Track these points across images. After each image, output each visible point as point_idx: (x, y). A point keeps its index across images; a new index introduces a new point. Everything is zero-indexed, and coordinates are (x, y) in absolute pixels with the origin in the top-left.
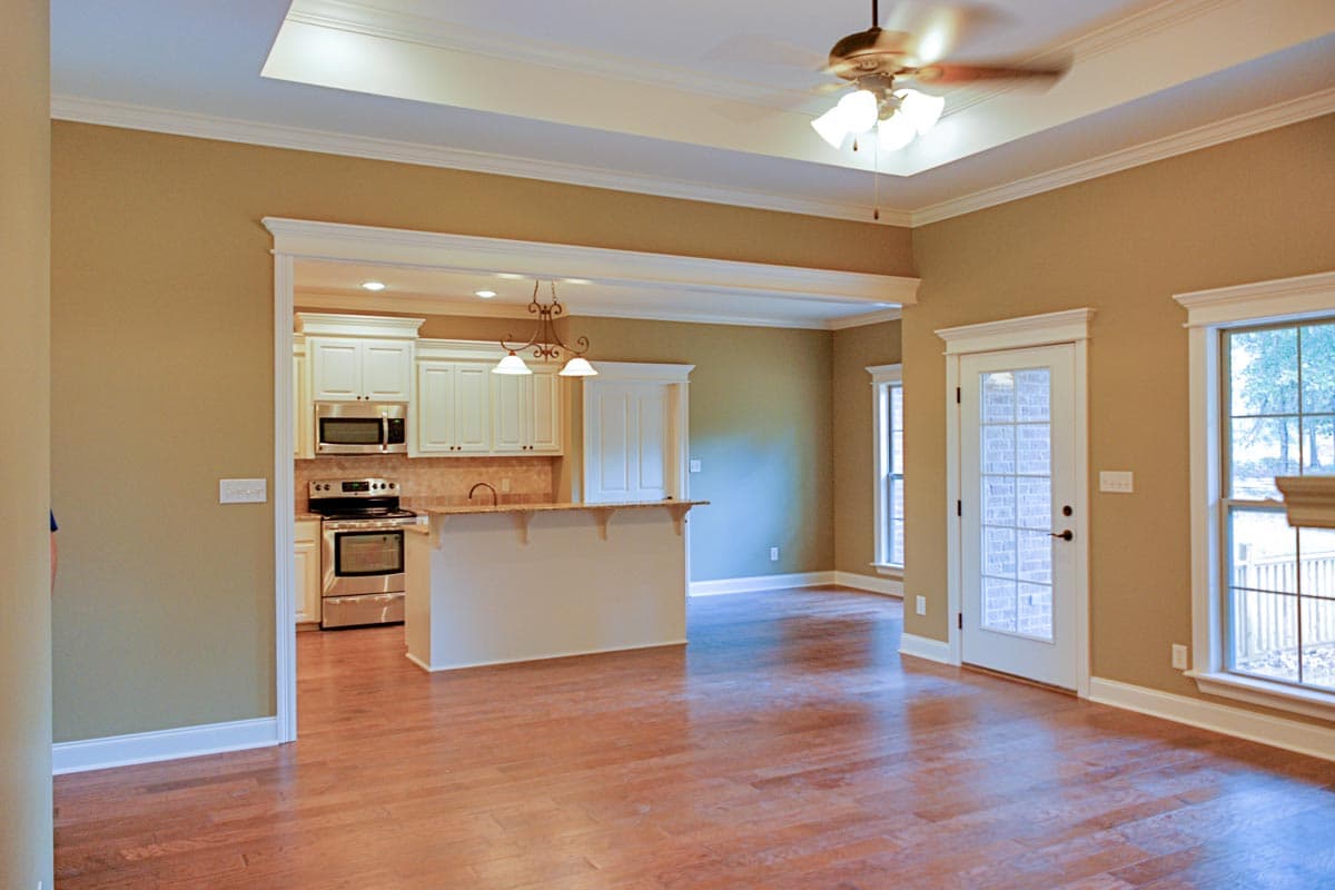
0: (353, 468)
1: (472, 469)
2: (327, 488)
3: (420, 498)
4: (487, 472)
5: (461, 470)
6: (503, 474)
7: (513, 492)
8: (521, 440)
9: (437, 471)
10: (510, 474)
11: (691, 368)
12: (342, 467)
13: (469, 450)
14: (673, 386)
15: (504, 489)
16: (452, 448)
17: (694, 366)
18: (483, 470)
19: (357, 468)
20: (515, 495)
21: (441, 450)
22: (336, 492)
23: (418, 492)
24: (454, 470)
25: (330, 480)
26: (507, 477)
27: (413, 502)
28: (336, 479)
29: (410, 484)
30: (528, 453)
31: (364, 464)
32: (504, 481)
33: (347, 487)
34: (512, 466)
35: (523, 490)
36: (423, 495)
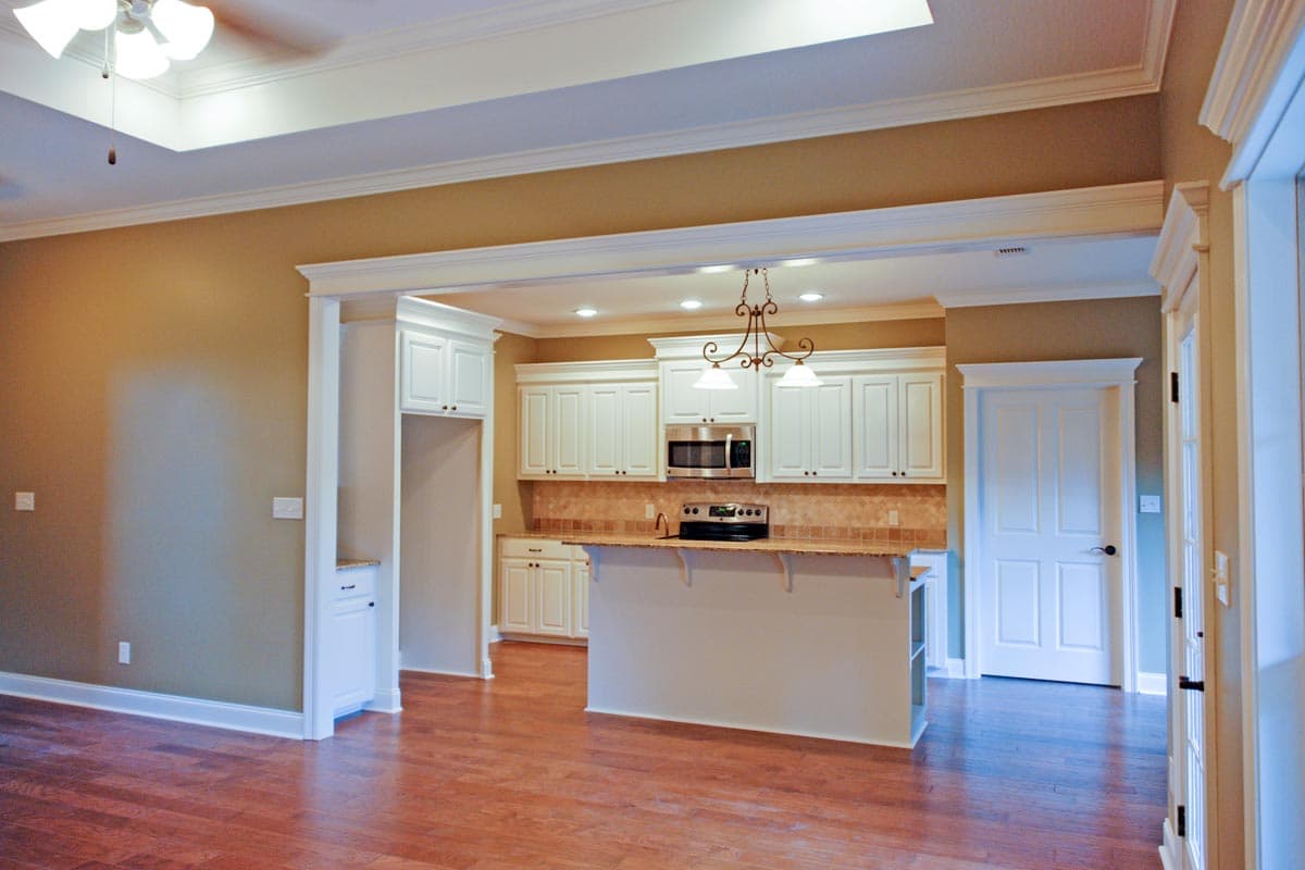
0: (724, 492)
1: (853, 498)
2: (695, 511)
3: (795, 527)
4: (871, 502)
5: (840, 498)
6: (890, 505)
7: (904, 527)
8: (891, 465)
9: (813, 499)
10: (899, 505)
11: (1137, 362)
12: (716, 492)
13: (826, 475)
14: (1113, 389)
15: (891, 523)
16: (806, 473)
17: (1142, 359)
18: (866, 499)
19: (730, 493)
20: (906, 530)
21: (795, 475)
22: (704, 516)
23: (792, 520)
24: (832, 498)
25: (698, 504)
26: (896, 508)
27: (786, 530)
28: (705, 504)
29: (784, 511)
30: (899, 481)
31: (736, 489)
32: (891, 513)
33: (714, 511)
34: (903, 495)
35: (916, 525)
36: (797, 524)
